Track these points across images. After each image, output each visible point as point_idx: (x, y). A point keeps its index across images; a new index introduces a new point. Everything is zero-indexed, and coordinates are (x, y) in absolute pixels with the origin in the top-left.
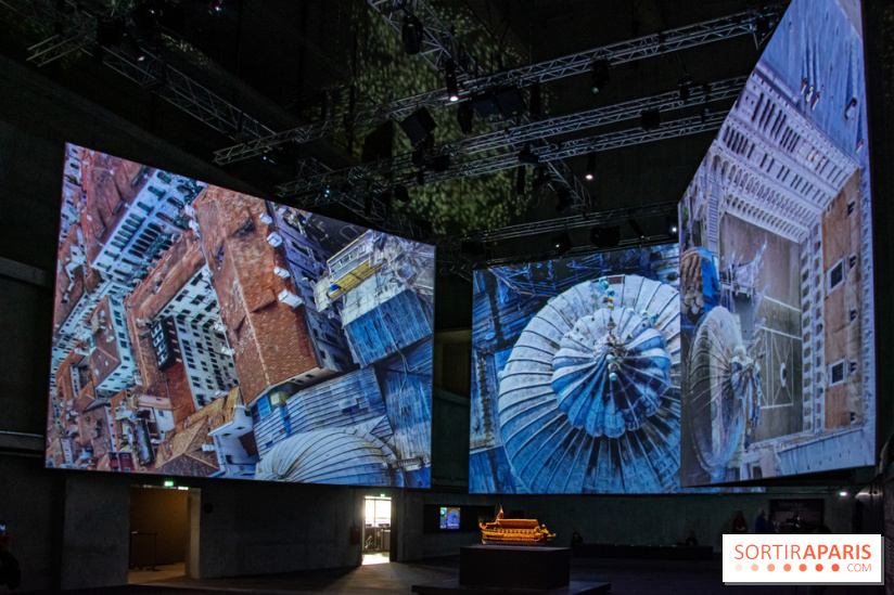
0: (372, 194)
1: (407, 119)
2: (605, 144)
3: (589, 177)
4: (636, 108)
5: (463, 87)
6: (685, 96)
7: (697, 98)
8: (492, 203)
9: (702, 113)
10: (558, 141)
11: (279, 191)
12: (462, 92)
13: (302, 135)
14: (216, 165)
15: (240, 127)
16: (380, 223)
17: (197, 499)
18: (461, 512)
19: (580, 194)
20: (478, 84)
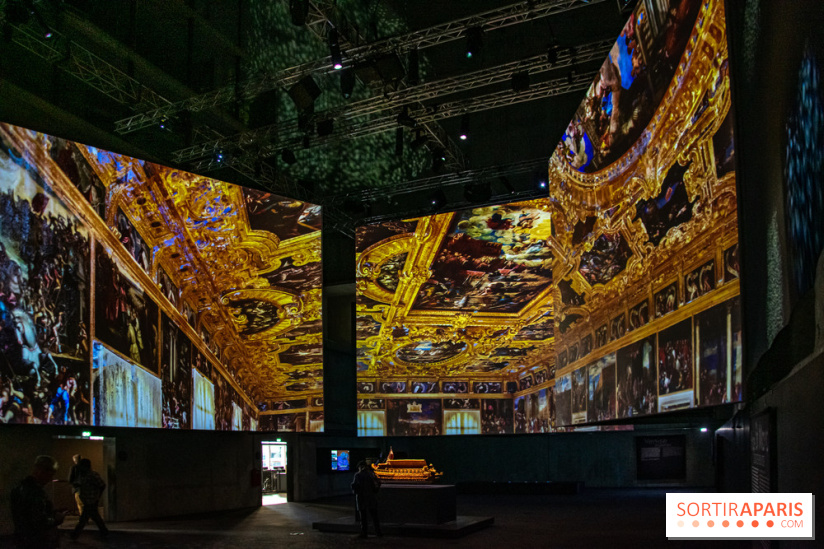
0: (261, 158)
1: (294, 87)
2: (478, 105)
3: (463, 137)
4: (506, 73)
5: (346, 55)
6: (552, 59)
7: (565, 61)
8: (392, 168)
9: (569, 75)
10: (433, 105)
11: (176, 157)
12: (344, 60)
13: (196, 104)
14: (117, 134)
15: (139, 98)
16: (268, 185)
17: (113, 448)
18: (350, 454)
19: (454, 153)
20: (359, 52)
